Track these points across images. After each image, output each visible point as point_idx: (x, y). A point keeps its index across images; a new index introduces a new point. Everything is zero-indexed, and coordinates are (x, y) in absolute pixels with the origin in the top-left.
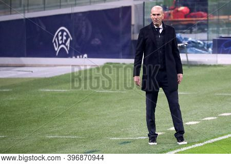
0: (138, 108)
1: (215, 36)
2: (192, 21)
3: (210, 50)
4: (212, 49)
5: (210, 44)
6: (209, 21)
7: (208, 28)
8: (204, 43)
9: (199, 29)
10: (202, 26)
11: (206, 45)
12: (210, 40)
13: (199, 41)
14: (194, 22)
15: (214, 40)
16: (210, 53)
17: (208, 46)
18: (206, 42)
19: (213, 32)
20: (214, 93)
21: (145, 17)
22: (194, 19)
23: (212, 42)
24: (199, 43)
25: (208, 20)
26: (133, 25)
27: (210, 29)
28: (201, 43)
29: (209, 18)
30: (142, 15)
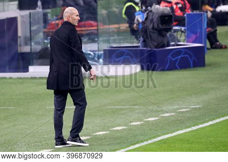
0: (26, 125)
1: (106, 46)
2: (82, 30)
3: (101, 60)
4: (103, 60)
5: (101, 55)
6: (99, 31)
7: (98, 38)
8: (94, 54)
9: (89, 39)
10: (92, 37)
11: (96, 56)
12: (101, 51)
13: (89, 52)
14: (83, 33)
15: (105, 51)
16: (100, 64)
17: (99, 57)
18: (97, 53)
19: (104, 41)
20: (106, 106)
21: (32, 29)
22: (83, 29)
23: (102, 52)
24: (90, 54)
25: (97, 29)
26: (20, 37)
27: (101, 39)
28: (92, 53)
29: (99, 28)
30: (29, 26)
